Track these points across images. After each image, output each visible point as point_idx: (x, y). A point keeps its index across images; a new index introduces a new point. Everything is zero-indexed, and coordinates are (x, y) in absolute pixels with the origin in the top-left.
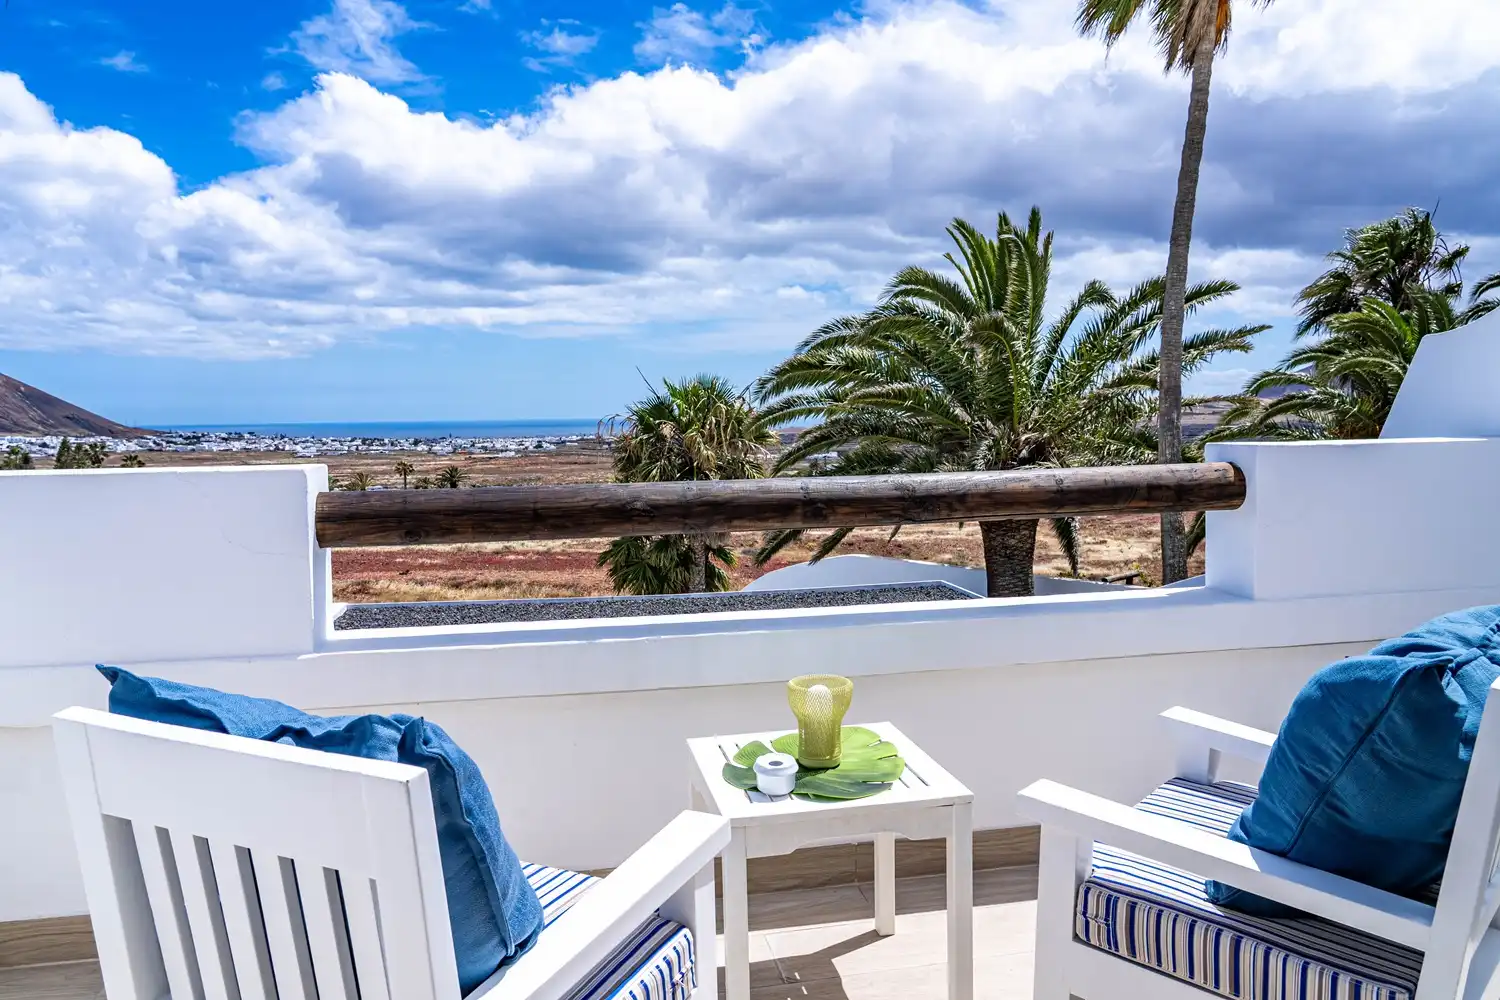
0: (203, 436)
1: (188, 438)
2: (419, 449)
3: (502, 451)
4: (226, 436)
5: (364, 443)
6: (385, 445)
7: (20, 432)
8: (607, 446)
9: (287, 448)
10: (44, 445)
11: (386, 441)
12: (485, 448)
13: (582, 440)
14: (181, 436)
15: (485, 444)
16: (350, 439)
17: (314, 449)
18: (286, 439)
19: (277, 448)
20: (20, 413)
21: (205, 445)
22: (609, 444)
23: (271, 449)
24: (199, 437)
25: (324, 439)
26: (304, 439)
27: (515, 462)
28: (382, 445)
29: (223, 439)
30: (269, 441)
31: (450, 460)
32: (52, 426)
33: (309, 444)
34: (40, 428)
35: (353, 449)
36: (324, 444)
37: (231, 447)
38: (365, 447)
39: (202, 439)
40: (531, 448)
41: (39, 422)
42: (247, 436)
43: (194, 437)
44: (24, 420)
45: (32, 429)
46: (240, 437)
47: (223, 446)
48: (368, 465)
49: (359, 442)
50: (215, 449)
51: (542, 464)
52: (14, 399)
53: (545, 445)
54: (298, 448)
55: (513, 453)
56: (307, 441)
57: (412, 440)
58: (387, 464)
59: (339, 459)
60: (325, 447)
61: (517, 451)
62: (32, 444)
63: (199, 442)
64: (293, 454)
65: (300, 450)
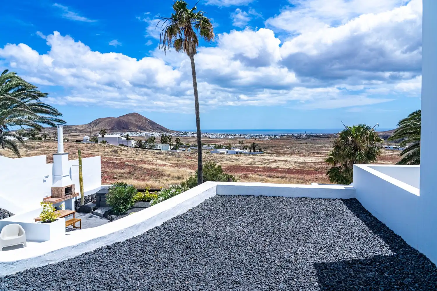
0: (188, 133)
1: (184, 133)
2: (242, 137)
3: (264, 138)
4: (193, 133)
5: (227, 135)
6: (233, 136)
7: (147, 131)
8: (295, 137)
9: (208, 136)
10: (153, 134)
11: (233, 135)
12: (260, 137)
13: (288, 135)
14: (183, 133)
15: (260, 136)
16: (223, 134)
17: (214, 137)
18: (207, 134)
19: (205, 136)
20: (148, 126)
21: (188, 135)
22: (296, 136)
23: (204, 136)
25: (217, 134)
27: (268, 141)
28: (232, 136)
30: (203, 134)
31: (250, 140)
32: (154, 130)
33: (213, 135)
34: (152, 130)
35: (224, 137)
36: (217, 135)
37: (194, 136)
38: (227, 136)
40: (273, 137)
41: (152, 129)
44: (149, 129)
45: (151, 130)
47: (193, 135)
48: (228, 141)
49: (226, 135)
50: (191, 136)
51: (276, 142)
52: (147, 123)
53: (277, 136)
54: (210, 136)
55: (267, 139)
56: (213, 134)
57: (239, 135)
58: (234, 141)
59: (221, 139)
61: (269, 138)
62: (150, 134)
63: (187, 134)
64: (209, 138)
65: (211, 137)
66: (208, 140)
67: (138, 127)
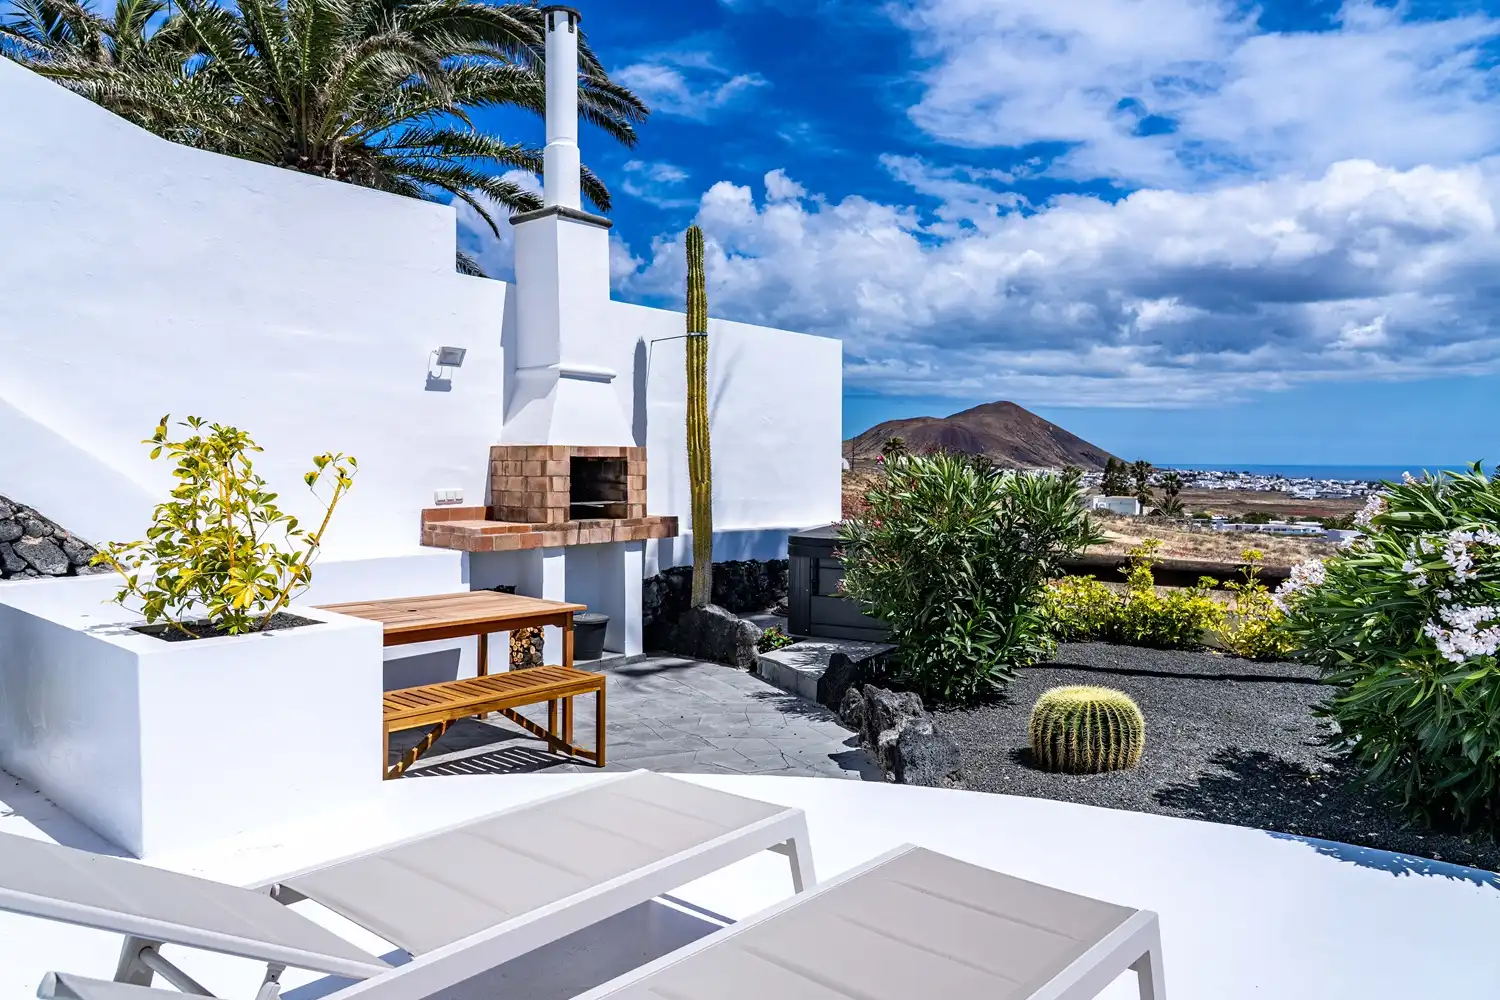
0: (1199, 474)
1: (1185, 475)
4: (1219, 474)
5: (1370, 488)
9: (1284, 489)
14: (1178, 474)
16: (1354, 482)
17: (1313, 491)
18: (1282, 480)
19: (1273, 489)
20: (1047, 449)
21: (1201, 482)
23: (1267, 489)
24: (1194, 476)
25: (1324, 482)
26: (1302, 481)
29: (1218, 477)
30: (1264, 481)
32: (1071, 461)
33: (1308, 486)
34: (1061, 463)
35: (1358, 493)
36: (1323, 487)
37: (1226, 485)
39: (1198, 477)
41: (1061, 458)
42: (1242, 475)
43: (1190, 475)
44: (1052, 457)
45: (1056, 463)
46: (1235, 477)
47: (1218, 485)
49: (1364, 486)
50: (1211, 487)
52: (1044, 437)
54: (1295, 489)
56: (1305, 483)
59: (1341, 503)
60: (1325, 490)
63: (1195, 480)
64: (1290, 495)
65: (1298, 491)
66: (1283, 502)
67: (1014, 452)
